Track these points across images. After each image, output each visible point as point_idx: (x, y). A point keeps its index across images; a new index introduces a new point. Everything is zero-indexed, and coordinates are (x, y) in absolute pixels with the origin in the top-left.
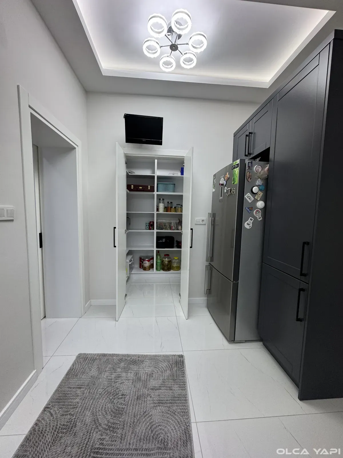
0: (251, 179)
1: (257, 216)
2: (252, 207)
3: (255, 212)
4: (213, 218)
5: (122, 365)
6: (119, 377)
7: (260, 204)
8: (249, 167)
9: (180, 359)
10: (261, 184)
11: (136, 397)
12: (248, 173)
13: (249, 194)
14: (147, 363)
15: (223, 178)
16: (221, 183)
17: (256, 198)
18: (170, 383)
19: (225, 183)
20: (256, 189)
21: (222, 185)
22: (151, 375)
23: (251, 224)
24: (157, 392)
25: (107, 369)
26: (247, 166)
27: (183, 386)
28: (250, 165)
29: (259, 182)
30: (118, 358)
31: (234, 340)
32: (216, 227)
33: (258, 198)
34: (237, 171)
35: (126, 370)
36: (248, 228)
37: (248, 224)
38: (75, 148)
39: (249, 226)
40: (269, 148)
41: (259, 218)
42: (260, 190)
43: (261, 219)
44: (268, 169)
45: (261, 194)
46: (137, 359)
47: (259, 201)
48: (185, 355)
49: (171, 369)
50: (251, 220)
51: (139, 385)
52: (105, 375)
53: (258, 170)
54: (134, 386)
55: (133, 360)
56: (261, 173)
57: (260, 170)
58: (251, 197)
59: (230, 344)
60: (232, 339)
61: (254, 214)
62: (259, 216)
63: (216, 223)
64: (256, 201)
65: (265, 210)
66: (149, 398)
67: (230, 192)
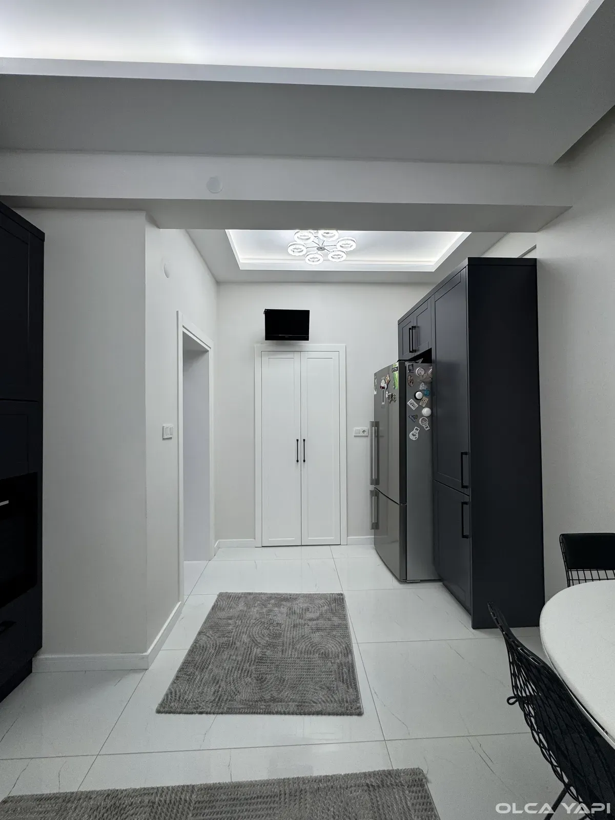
0: (413, 383)
1: (424, 426)
2: (417, 416)
3: (421, 420)
4: (376, 428)
5: (273, 601)
6: (271, 611)
7: (426, 411)
8: (410, 370)
9: (339, 597)
10: (425, 389)
11: (292, 626)
12: (409, 377)
13: (412, 401)
14: (301, 600)
15: (383, 381)
16: (382, 386)
17: (420, 404)
18: (329, 615)
19: (386, 386)
20: (419, 394)
21: (383, 388)
22: (307, 609)
23: (417, 435)
24: (315, 622)
25: (256, 605)
26: (407, 368)
27: (344, 617)
28: (411, 368)
29: (422, 386)
30: (266, 596)
31: (406, 579)
32: (381, 440)
33: (422, 404)
34: (397, 374)
35: (278, 605)
36: (414, 439)
37: (413, 435)
38: (208, 351)
39: (415, 437)
40: (431, 349)
41: (426, 428)
42: (424, 395)
43: (428, 429)
44: (432, 372)
45: (426, 400)
46: (289, 597)
47: (424, 408)
48: (346, 594)
49: (329, 605)
50: (417, 429)
51: (294, 617)
52: (254, 610)
53: (421, 373)
54: (289, 618)
55: (284, 597)
56: (425, 377)
57: (423, 373)
58: (415, 403)
59: (401, 584)
60: (403, 578)
61: (420, 422)
62: (426, 426)
63: (380, 434)
64: (421, 408)
65: (432, 417)
66: (306, 626)
67: (392, 397)
